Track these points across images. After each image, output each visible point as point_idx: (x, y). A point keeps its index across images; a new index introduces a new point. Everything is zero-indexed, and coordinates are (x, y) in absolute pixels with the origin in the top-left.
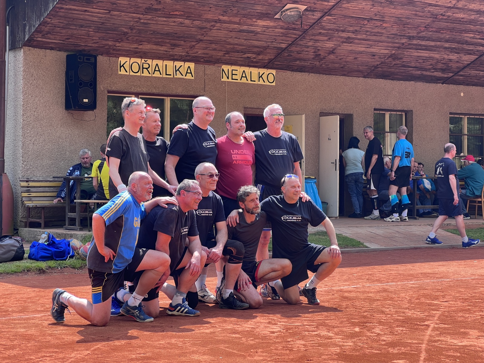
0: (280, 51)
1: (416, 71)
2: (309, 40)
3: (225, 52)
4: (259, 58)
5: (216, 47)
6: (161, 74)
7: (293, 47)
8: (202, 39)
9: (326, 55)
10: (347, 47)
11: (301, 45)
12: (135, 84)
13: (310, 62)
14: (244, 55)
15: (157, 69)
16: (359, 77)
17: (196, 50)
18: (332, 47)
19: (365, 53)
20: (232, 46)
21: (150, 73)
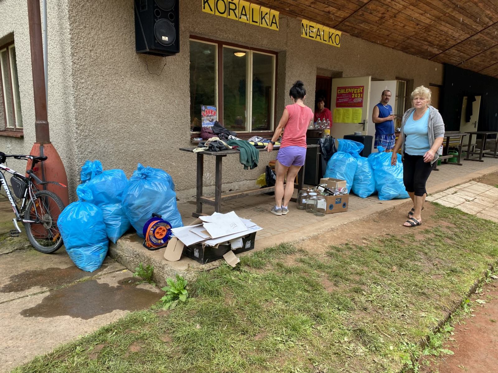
0: (359, 8)
1: (426, 46)
3: (312, 1)
4: (337, 15)
6: (247, 19)
9: (388, 19)
10: (409, 11)
12: (221, 28)
13: (372, 26)
15: (244, 12)
16: (390, 48)
18: (400, 9)
21: (236, 17)
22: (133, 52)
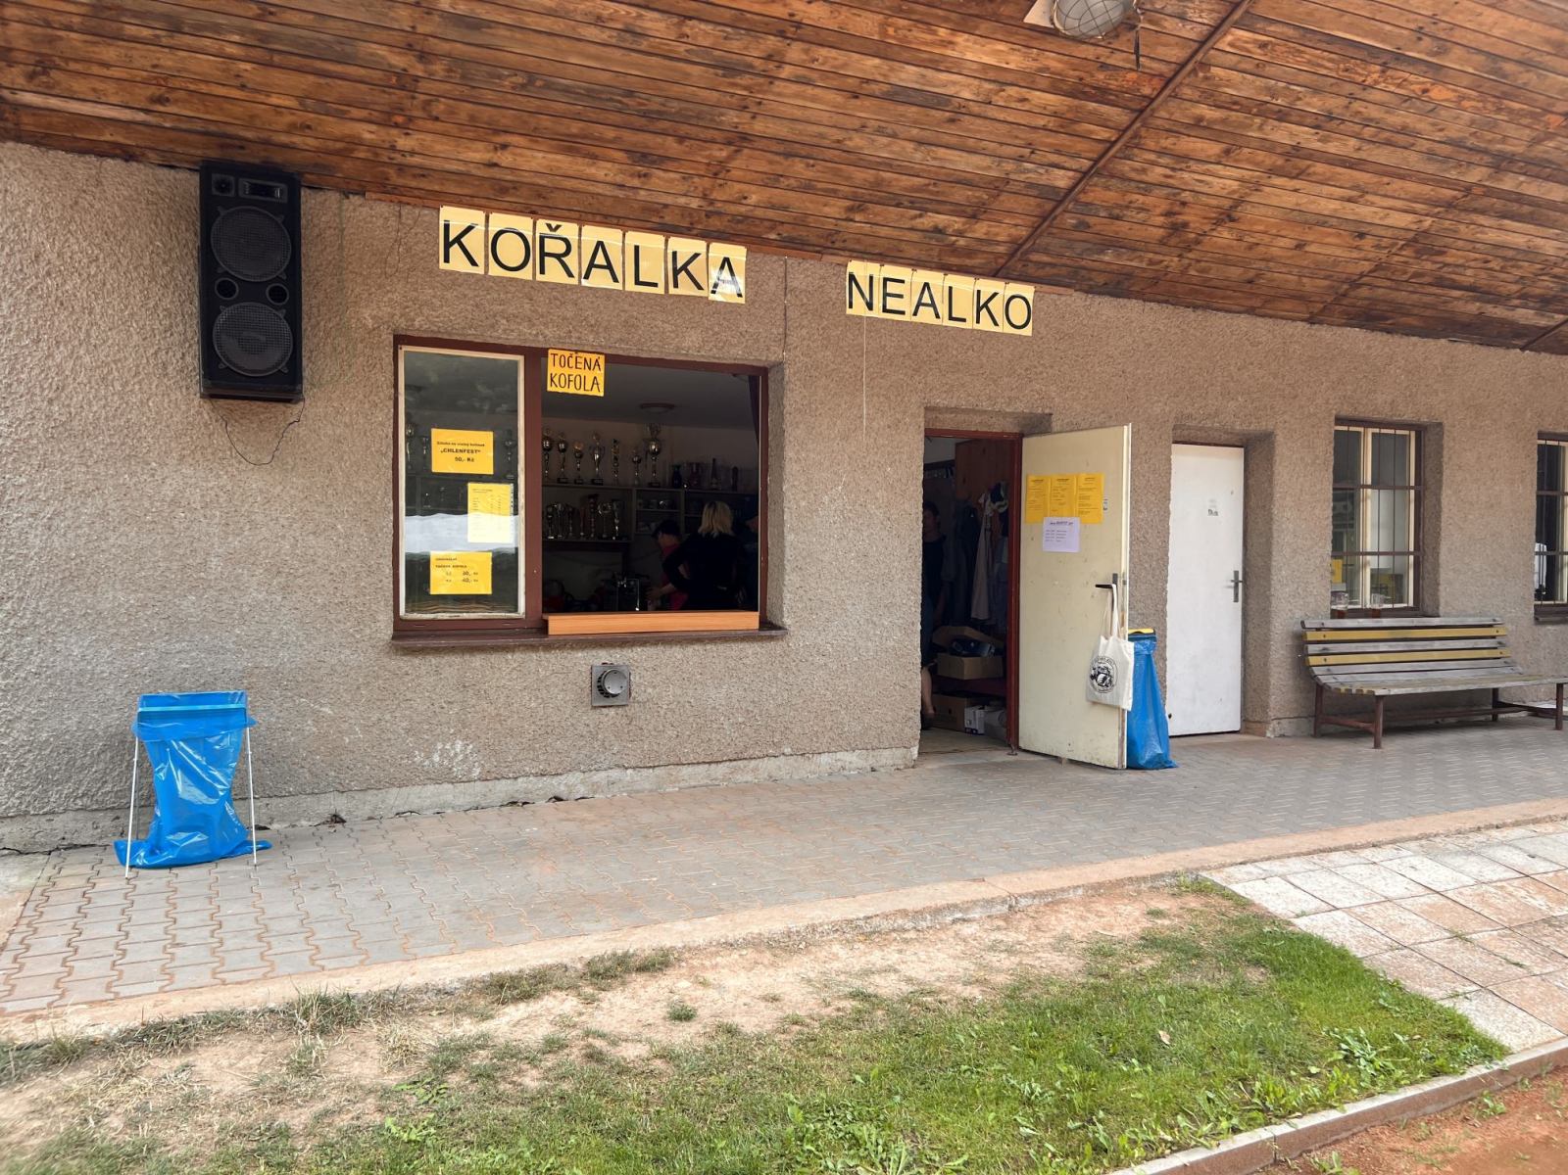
0: (1049, 206)
1: (1467, 302)
2: (1152, 157)
3: (848, 203)
4: (977, 235)
5: (810, 174)
6: (615, 280)
7: (1095, 185)
8: (746, 129)
9: (1207, 228)
10: (1282, 195)
11: (1124, 179)
12: (510, 311)
13: (1151, 255)
14: (921, 216)
15: (600, 260)
16: (1293, 320)
17: (737, 186)
18: (1234, 192)
19: (1334, 221)
20: (869, 175)
21: (570, 275)
22: (192, 397)
